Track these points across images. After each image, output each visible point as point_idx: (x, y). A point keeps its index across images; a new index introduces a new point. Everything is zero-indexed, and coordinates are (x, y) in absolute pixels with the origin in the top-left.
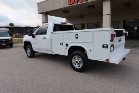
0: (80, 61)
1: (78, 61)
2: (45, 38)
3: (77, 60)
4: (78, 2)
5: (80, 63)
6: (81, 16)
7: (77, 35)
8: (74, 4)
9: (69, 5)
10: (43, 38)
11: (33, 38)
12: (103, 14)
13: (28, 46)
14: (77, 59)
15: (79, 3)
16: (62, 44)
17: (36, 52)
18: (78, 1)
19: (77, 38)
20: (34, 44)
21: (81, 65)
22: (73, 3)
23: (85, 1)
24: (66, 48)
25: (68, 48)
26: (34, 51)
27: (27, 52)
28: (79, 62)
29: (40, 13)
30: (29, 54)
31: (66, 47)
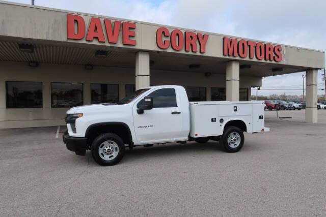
2: (179, 113)
7: (236, 107)
10: (173, 113)
16: (213, 120)
19: (235, 110)
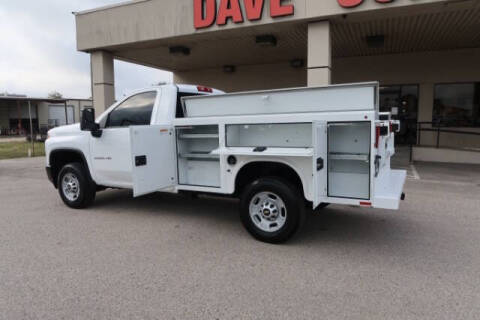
0: (275, 208)
1: (271, 210)
3: (268, 207)
4: (229, 22)
5: (276, 214)
6: (226, 66)
8: (215, 28)
9: (198, 29)
11: (94, 139)
12: (309, 65)
13: (69, 166)
14: (267, 204)
15: (230, 26)
17: (102, 187)
18: (227, 19)
20: (96, 158)
21: (281, 222)
22: (212, 25)
23: (252, 20)
24: (229, 171)
25: (236, 169)
26: (94, 183)
27: (64, 189)
28: (274, 211)
29: (87, 51)
30: (72, 195)
31: (228, 167)
